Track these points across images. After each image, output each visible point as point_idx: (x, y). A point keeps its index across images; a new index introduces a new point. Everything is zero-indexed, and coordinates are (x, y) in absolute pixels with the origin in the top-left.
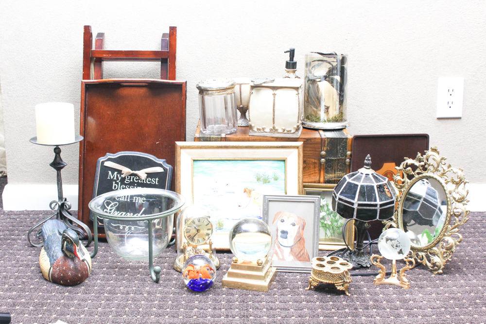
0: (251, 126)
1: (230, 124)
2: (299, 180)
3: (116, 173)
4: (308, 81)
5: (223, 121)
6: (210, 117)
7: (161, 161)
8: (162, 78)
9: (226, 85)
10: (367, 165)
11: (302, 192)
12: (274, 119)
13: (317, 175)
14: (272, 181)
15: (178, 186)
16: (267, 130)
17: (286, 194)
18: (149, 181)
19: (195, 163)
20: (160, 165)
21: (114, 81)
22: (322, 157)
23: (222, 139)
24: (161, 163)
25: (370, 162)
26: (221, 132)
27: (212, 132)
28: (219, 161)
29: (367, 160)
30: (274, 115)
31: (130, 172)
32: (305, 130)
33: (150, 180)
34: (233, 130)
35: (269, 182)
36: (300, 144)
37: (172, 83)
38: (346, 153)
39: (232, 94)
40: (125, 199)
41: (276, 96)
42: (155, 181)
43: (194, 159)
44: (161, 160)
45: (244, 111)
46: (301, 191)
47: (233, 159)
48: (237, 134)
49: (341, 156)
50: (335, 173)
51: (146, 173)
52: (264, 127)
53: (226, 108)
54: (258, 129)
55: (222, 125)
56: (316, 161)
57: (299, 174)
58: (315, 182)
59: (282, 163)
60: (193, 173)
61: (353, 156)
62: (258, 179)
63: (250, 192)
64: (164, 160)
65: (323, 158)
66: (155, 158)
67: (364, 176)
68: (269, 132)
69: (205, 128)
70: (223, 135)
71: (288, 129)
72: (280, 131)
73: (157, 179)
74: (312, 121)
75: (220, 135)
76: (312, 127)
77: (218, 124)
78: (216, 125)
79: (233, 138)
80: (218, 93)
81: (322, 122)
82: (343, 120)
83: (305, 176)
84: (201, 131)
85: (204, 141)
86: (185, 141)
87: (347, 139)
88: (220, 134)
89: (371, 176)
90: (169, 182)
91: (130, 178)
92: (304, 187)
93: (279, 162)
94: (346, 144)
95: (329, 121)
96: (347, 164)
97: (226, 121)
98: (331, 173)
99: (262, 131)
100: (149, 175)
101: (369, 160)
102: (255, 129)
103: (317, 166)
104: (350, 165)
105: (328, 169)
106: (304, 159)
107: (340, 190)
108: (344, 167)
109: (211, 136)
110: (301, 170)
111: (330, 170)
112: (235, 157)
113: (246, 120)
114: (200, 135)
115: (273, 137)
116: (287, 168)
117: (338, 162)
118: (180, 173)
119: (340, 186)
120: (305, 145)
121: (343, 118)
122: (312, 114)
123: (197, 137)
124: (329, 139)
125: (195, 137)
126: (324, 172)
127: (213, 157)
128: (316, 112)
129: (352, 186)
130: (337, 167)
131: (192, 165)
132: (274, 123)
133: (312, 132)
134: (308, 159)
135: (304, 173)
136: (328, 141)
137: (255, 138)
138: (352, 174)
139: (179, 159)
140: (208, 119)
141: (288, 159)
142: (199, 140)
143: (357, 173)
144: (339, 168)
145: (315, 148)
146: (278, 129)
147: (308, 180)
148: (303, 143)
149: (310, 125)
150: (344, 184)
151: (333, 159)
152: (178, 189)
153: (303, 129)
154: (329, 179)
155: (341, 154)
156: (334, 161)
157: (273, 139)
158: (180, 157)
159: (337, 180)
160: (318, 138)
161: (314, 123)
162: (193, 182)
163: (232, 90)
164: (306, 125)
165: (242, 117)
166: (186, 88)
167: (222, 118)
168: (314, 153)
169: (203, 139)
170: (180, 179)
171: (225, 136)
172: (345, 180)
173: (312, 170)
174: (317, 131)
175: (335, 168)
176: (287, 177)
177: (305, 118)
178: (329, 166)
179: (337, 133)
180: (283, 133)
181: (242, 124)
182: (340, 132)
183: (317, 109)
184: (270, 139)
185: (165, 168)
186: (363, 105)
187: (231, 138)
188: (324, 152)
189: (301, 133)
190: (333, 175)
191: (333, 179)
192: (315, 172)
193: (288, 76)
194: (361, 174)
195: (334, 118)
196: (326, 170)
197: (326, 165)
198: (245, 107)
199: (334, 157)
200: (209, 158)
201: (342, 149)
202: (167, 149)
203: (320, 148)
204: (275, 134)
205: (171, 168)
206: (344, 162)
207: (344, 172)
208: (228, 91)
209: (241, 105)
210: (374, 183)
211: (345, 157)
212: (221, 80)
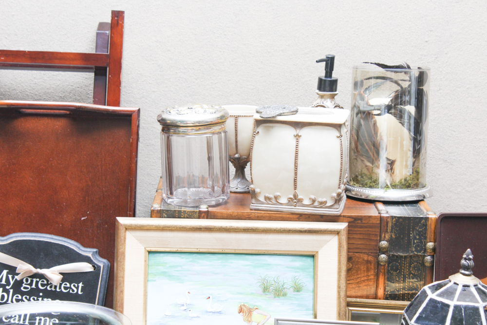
0: (254, 191)
1: (216, 188)
2: (339, 292)
3: (5, 272)
4: (357, 114)
5: (203, 181)
6: (181, 175)
7: (88, 252)
8: (95, 102)
9: (208, 115)
10: (466, 268)
11: (345, 315)
12: (295, 181)
13: (371, 283)
14: (290, 292)
15: (118, 298)
16: (283, 200)
17: (315, 317)
18: (66, 288)
20: (87, 260)
21: (8, 104)
22: (382, 251)
23: (201, 215)
24: (90, 255)
25: (471, 263)
26: (200, 201)
27: (182, 202)
29: (465, 259)
30: (296, 174)
31: (31, 271)
32: (350, 201)
33: (68, 285)
34: (222, 198)
35: (285, 295)
36: (342, 226)
37: (114, 111)
38: (425, 245)
39: (221, 133)
40: (19, 320)
41: (301, 140)
42: (77, 288)
43: (149, 249)
44: (89, 250)
45: (241, 164)
46: (342, 313)
47: (221, 251)
48: (228, 205)
49: (416, 251)
50: (404, 281)
51: (61, 274)
52: (278, 194)
53: (210, 159)
54: (268, 199)
55: (201, 189)
56: (370, 258)
57: (339, 280)
58: (367, 297)
59: (309, 261)
60: (146, 274)
61: (437, 251)
62: (265, 290)
63: (250, 311)
64: (95, 250)
65: (383, 253)
66: (79, 245)
67: (460, 288)
68: (287, 204)
69: (171, 193)
70: (204, 208)
71: (320, 200)
72: (306, 202)
73: (81, 285)
74: (364, 185)
75: (197, 207)
76: (363, 197)
77: (195, 187)
78: (191, 189)
79: (222, 213)
80: (197, 130)
81: (382, 188)
82: (420, 186)
83: (350, 286)
84: (163, 199)
85: (168, 217)
86: (134, 216)
87: (427, 219)
88: (197, 205)
89: (473, 290)
90: (102, 290)
91: (32, 281)
92: (349, 304)
93: (304, 259)
94: (426, 229)
95: (394, 186)
96: (428, 264)
97: (210, 183)
98: (398, 282)
99: (274, 201)
100: (67, 277)
101: (470, 259)
102: (262, 198)
103: (372, 267)
104: (433, 266)
105: (392, 274)
106: (348, 255)
107: (415, 313)
108: (421, 270)
109: (181, 209)
110: (344, 273)
111: (397, 275)
112: (224, 248)
113: (244, 181)
114: (162, 207)
115: (293, 214)
116: (317, 270)
117: (411, 262)
118: (124, 275)
119: (416, 305)
120: (351, 229)
121: (420, 181)
122: (364, 173)
123: (156, 209)
124: (394, 219)
125: (153, 210)
126: (385, 279)
127: (184, 247)
128: (371, 170)
129: (437, 306)
130: (409, 270)
131: (145, 261)
132: (295, 188)
133: (364, 205)
134: (356, 254)
135: (349, 280)
136: (392, 223)
137: (261, 214)
138: (437, 284)
139: (122, 250)
140: (176, 177)
141: (319, 253)
142: (159, 215)
143: (447, 283)
144: (412, 272)
145: (370, 234)
146: (303, 199)
147: (355, 292)
148: (348, 225)
149: (359, 192)
150: (423, 302)
151: (401, 254)
152: (119, 304)
153: (346, 200)
154: (394, 291)
155: (415, 247)
156: (403, 260)
157: (294, 216)
158: (125, 245)
159: (409, 293)
160: (375, 217)
161: (368, 189)
162: (146, 292)
163: (221, 127)
164: (353, 193)
165: (238, 175)
166: (139, 121)
167: (203, 176)
168: (368, 243)
169: (166, 214)
170: (123, 286)
171: (207, 210)
172: (424, 294)
173: (363, 275)
174: (372, 204)
175: (405, 272)
176: (317, 287)
177: (350, 180)
178: (394, 268)
179: (408, 209)
180: (311, 206)
181: (237, 189)
182: (414, 206)
183: (373, 165)
184: (288, 216)
185: (96, 264)
186: (454, 160)
187: (218, 213)
188: (386, 242)
189: (344, 207)
190: (402, 285)
191: (401, 292)
192: (369, 278)
193: (322, 104)
194: (454, 285)
195: (403, 181)
196: (388, 274)
197: (388, 266)
198: (244, 157)
199: (403, 252)
200: (177, 249)
201: (417, 237)
202: (100, 230)
203: (379, 234)
204: (297, 207)
205: (107, 264)
206: (421, 262)
207: (421, 281)
208: (214, 128)
209: (237, 153)
210: (478, 302)
211: (424, 253)
212: (202, 108)
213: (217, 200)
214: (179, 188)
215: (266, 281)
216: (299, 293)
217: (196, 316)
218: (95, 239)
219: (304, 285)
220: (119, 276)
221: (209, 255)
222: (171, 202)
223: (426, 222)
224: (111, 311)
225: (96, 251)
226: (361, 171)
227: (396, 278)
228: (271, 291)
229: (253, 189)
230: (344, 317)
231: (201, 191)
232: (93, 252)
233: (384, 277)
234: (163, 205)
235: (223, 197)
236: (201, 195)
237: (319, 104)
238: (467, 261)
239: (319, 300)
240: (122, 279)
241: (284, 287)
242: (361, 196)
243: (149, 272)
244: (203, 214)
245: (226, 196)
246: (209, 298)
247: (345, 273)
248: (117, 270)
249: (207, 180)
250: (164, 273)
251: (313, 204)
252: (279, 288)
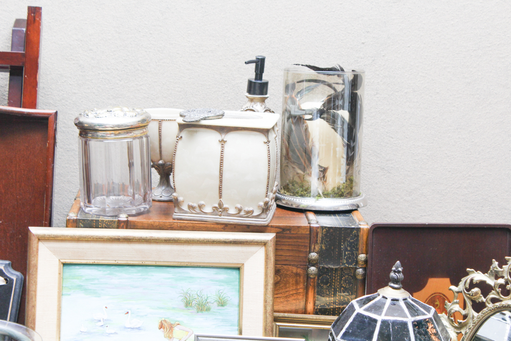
0: (177, 200)
1: (137, 196)
2: (265, 307)
4: (288, 119)
5: (123, 190)
6: (100, 182)
8: (10, 104)
9: (129, 119)
10: (396, 281)
11: (272, 331)
12: (220, 189)
13: (300, 297)
14: (214, 307)
15: (30, 313)
16: (208, 209)
17: (241, 333)
19: (67, 269)
22: (311, 263)
23: (120, 225)
24: (2, 267)
25: (401, 276)
26: (120, 210)
27: (101, 211)
28: (112, 267)
29: (395, 272)
30: (221, 181)
32: (280, 210)
34: (143, 207)
35: (208, 309)
36: (269, 237)
37: (29, 114)
38: (357, 256)
39: (142, 137)
41: (226, 146)
43: (63, 261)
45: (166, 171)
46: (269, 328)
47: (140, 263)
48: (150, 215)
49: (347, 263)
50: (335, 295)
52: (202, 202)
53: (131, 165)
54: (191, 207)
55: (121, 197)
56: (299, 271)
57: (266, 294)
58: (296, 312)
59: (235, 273)
60: (61, 288)
61: (369, 263)
62: (188, 304)
63: (171, 327)
64: (7, 262)
65: (313, 266)
67: (388, 302)
68: (212, 214)
69: (89, 202)
70: (123, 217)
71: (247, 209)
72: (232, 211)
74: (295, 194)
75: (116, 216)
76: (294, 206)
77: (114, 195)
78: (111, 197)
79: (142, 223)
80: (115, 135)
81: (314, 197)
82: (354, 195)
83: (278, 300)
84: (80, 208)
85: (85, 227)
86: (50, 225)
87: (358, 229)
88: (117, 214)
89: (402, 304)
90: (15, 305)
92: (276, 319)
93: (229, 271)
94: (357, 240)
95: (326, 195)
96: (359, 277)
97: (130, 191)
98: (329, 296)
99: (198, 210)
101: (399, 272)
102: (185, 207)
103: (302, 280)
104: (364, 279)
105: (322, 288)
106: (276, 267)
107: (342, 329)
108: (353, 284)
109: (99, 218)
110: (270, 287)
111: (327, 289)
112: (144, 259)
113: (169, 188)
114: (79, 216)
115: (218, 224)
116: (243, 284)
117: (342, 274)
118: (36, 288)
119: (343, 320)
120: (278, 239)
121: (353, 189)
122: (295, 181)
123: (72, 218)
124: (325, 230)
125: (69, 220)
126: (314, 293)
127: (101, 259)
128: (302, 178)
129: (365, 321)
130: (340, 283)
131: (60, 274)
132: (220, 197)
133: (294, 214)
134: (284, 266)
135: (277, 294)
136: (322, 234)
137: (184, 224)
138: (365, 298)
139: (34, 261)
140: (95, 184)
141: (245, 265)
142: (75, 224)
143: (376, 297)
144: (343, 285)
145: (299, 245)
146: (228, 208)
147: (283, 307)
148: (276, 236)
149: (290, 201)
150: (350, 317)
151: (332, 267)
152: (30, 319)
153: (276, 210)
154: (324, 306)
155: (346, 259)
156: (334, 272)
157: (219, 226)
158: (37, 257)
159: (340, 308)
160: (305, 228)
161: (299, 197)
162: (60, 307)
163: (142, 131)
164: (284, 202)
165: (163, 182)
166: (56, 125)
167: (123, 184)
168: (297, 255)
169: (83, 224)
170: (35, 300)
171: (126, 219)
172: (352, 308)
173: (291, 288)
174: (302, 214)
175: (336, 285)
176: (242, 301)
177: (281, 189)
178: (325, 281)
179: (340, 219)
180: (237, 215)
181: (161, 197)
182: (347, 216)
183: (304, 172)
184: (212, 226)
185: (8, 277)
186: (392, 167)
187: (138, 222)
188: (316, 254)
189: (273, 217)
190: (332, 299)
191: (332, 307)
192: (298, 292)
193: (251, 108)
194: (383, 299)
195: (336, 189)
196: (318, 287)
197: (318, 279)
198: (168, 163)
199: (333, 264)
200: (93, 261)
201: (349, 249)
202: (13, 241)
203: (308, 245)
204: (222, 217)
205: (20, 277)
206: (352, 275)
207: (352, 294)
208: (134, 132)
209: (161, 159)
210: (407, 317)
211: (355, 265)
212: (122, 111)
213: (138, 209)
214: (98, 196)
215: (189, 295)
216: (223, 308)
217: (113, 332)
218: (8, 250)
219: (229, 299)
220: (31, 289)
221: (128, 267)
222: (88, 210)
223: (357, 232)
224: (21, 327)
225: (9, 264)
226: (293, 179)
227: (326, 292)
228: (193, 305)
229: (175, 198)
230: (271, 333)
231: (121, 199)
232: (6, 264)
233: (314, 291)
234: (81, 215)
235: (145, 206)
236: (121, 204)
237: (249, 108)
238: (396, 274)
239: (245, 315)
240: (33, 293)
241: (208, 301)
242: (292, 205)
243: (64, 285)
244: (122, 224)
245: (149, 204)
246: (128, 313)
247: (272, 287)
248: (29, 283)
249: (127, 188)
250: (80, 287)
251: (239, 213)
252: (203, 302)
